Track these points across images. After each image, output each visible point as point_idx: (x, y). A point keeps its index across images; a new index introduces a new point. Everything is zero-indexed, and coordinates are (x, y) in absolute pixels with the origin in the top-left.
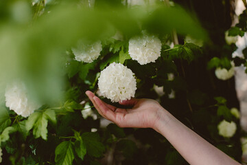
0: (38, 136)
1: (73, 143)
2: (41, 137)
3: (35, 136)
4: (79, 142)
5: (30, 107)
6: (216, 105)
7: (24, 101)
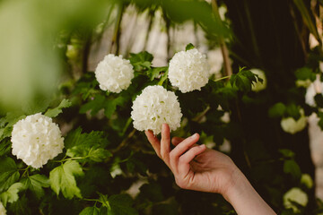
1: (98, 209)
4: (106, 208)
5: (42, 155)
6: (281, 159)
7: (34, 147)
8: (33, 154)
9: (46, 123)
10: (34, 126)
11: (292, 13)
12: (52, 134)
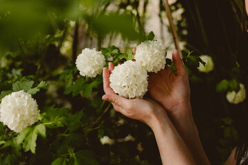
0: (27, 150)
1: (68, 160)
2: (30, 151)
3: (25, 149)
4: (73, 158)
5: (22, 122)
6: (222, 127)
7: (16, 116)
8: (15, 121)
9: (27, 98)
10: (17, 100)
11: (234, 9)
12: (30, 107)
